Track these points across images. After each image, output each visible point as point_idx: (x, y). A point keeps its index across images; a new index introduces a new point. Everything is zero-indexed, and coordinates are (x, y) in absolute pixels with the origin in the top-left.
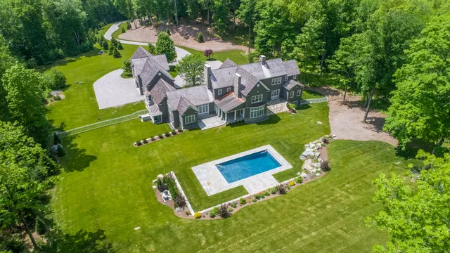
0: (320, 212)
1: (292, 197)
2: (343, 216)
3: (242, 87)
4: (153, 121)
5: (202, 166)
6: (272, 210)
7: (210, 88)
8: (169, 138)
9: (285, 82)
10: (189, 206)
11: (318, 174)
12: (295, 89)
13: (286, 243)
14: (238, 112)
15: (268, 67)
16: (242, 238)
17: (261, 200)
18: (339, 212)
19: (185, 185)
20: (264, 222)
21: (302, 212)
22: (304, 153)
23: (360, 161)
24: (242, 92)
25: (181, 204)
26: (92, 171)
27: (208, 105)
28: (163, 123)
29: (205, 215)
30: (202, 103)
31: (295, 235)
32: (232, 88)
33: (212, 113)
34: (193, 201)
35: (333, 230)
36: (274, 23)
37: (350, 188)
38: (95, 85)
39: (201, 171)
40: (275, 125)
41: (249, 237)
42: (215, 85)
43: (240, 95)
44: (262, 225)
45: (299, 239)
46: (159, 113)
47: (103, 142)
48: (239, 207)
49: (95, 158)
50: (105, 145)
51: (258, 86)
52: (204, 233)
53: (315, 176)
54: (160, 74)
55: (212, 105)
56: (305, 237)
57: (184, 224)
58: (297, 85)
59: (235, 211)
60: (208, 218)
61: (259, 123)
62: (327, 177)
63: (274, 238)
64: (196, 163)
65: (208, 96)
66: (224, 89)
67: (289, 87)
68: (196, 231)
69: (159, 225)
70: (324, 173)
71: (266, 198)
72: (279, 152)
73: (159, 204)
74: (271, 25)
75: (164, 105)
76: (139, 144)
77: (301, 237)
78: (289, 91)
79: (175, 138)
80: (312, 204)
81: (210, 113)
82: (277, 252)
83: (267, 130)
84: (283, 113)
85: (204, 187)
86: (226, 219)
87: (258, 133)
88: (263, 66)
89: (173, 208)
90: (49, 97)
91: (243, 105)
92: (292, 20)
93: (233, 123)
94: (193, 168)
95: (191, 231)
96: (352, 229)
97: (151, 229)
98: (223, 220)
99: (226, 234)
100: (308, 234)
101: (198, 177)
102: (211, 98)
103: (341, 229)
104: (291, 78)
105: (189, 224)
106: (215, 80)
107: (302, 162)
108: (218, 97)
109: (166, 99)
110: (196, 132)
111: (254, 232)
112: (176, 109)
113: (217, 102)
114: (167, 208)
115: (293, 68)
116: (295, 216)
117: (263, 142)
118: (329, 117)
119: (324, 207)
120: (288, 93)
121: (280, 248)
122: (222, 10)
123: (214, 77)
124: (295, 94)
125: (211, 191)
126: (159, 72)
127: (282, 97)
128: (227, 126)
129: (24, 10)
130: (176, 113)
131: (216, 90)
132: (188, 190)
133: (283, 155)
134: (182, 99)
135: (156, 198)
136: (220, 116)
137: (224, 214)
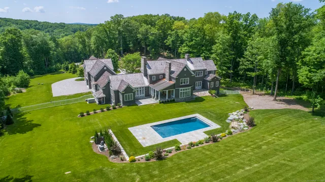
0: (256, 151)
1: (226, 143)
2: (282, 152)
3: (171, 72)
4: (97, 102)
5: (138, 127)
6: (208, 153)
7: (146, 75)
8: (110, 111)
9: (206, 76)
10: (124, 153)
11: (246, 128)
12: (214, 80)
13: (228, 174)
14: (169, 92)
15: (192, 63)
16: (179, 174)
17: (196, 147)
18: (276, 150)
19: (122, 139)
20: (201, 161)
21: (239, 152)
22: (229, 118)
23: (281, 119)
24: (172, 76)
25: (117, 152)
26: (34, 133)
27: (144, 89)
28: (105, 104)
29: (140, 159)
30: (139, 86)
31: (236, 167)
32: (164, 75)
33: (148, 96)
34: (128, 151)
35: (276, 161)
36: (194, 41)
37: (280, 135)
38: (53, 85)
39: (137, 130)
40: (201, 103)
41: (187, 173)
42: (150, 72)
43: (170, 79)
44: (200, 163)
45: (241, 170)
46: (103, 95)
47: (50, 115)
48: (174, 153)
49: (40, 125)
50: (52, 117)
51: (185, 70)
52: (138, 172)
53: (243, 130)
54: (105, 68)
55: (147, 88)
56: (248, 168)
57: (118, 167)
58: (215, 77)
59: (170, 155)
60: (143, 161)
61: (187, 102)
62: (254, 130)
63: (214, 171)
64: (133, 125)
65: (143, 81)
66: (157, 76)
67: (209, 78)
68: (131, 171)
69: (91, 169)
70: (251, 128)
71: (200, 145)
72: (207, 118)
73: (95, 154)
74: (191, 43)
75: (107, 89)
76: (82, 115)
77: (243, 168)
78: (210, 82)
79: (115, 111)
80: (247, 146)
81: (146, 96)
82: (221, 181)
83: (195, 106)
84: (206, 96)
85: (140, 141)
86: (161, 161)
87: (187, 107)
88: (188, 62)
89: (108, 156)
90: (12, 91)
91: (173, 86)
92: (207, 38)
93: (165, 102)
94: (129, 129)
95: (124, 172)
96: (296, 159)
97: (82, 173)
98: (158, 162)
99: (162, 172)
100: (250, 166)
101: (134, 134)
102: (146, 83)
103: (284, 160)
104: (210, 72)
105: (123, 166)
106: (150, 68)
107: (229, 124)
108: (152, 82)
109: (109, 83)
110: (134, 107)
111: (192, 168)
112: (117, 89)
113: (151, 86)
114: (102, 157)
115: (211, 66)
116: (232, 155)
117: (193, 112)
118: (245, 100)
119: (259, 147)
120: (208, 83)
121: (223, 178)
122: (154, 43)
123: (149, 66)
124: (215, 85)
125: (147, 143)
126: (105, 66)
127: (204, 88)
128: (160, 103)
129: (8, 38)
130: (117, 92)
131: (151, 76)
132: (124, 143)
133: (211, 120)
134: (122, 81)
135: (92, 150)
136: (154, 98)
137: (159, 157)
